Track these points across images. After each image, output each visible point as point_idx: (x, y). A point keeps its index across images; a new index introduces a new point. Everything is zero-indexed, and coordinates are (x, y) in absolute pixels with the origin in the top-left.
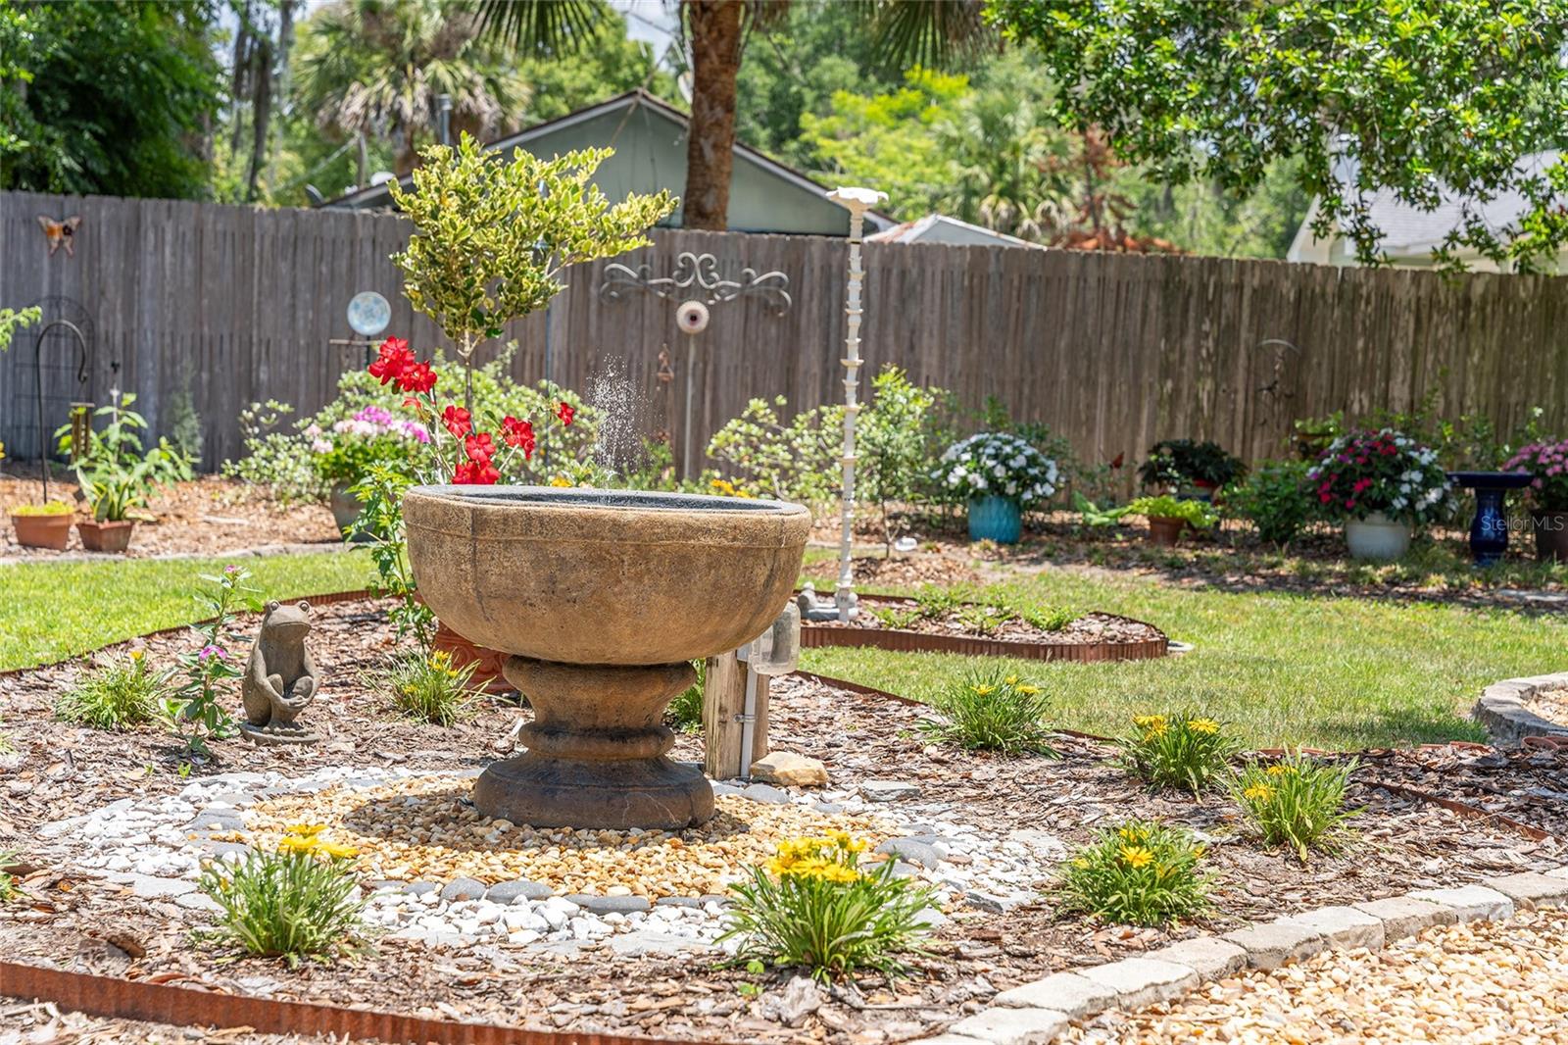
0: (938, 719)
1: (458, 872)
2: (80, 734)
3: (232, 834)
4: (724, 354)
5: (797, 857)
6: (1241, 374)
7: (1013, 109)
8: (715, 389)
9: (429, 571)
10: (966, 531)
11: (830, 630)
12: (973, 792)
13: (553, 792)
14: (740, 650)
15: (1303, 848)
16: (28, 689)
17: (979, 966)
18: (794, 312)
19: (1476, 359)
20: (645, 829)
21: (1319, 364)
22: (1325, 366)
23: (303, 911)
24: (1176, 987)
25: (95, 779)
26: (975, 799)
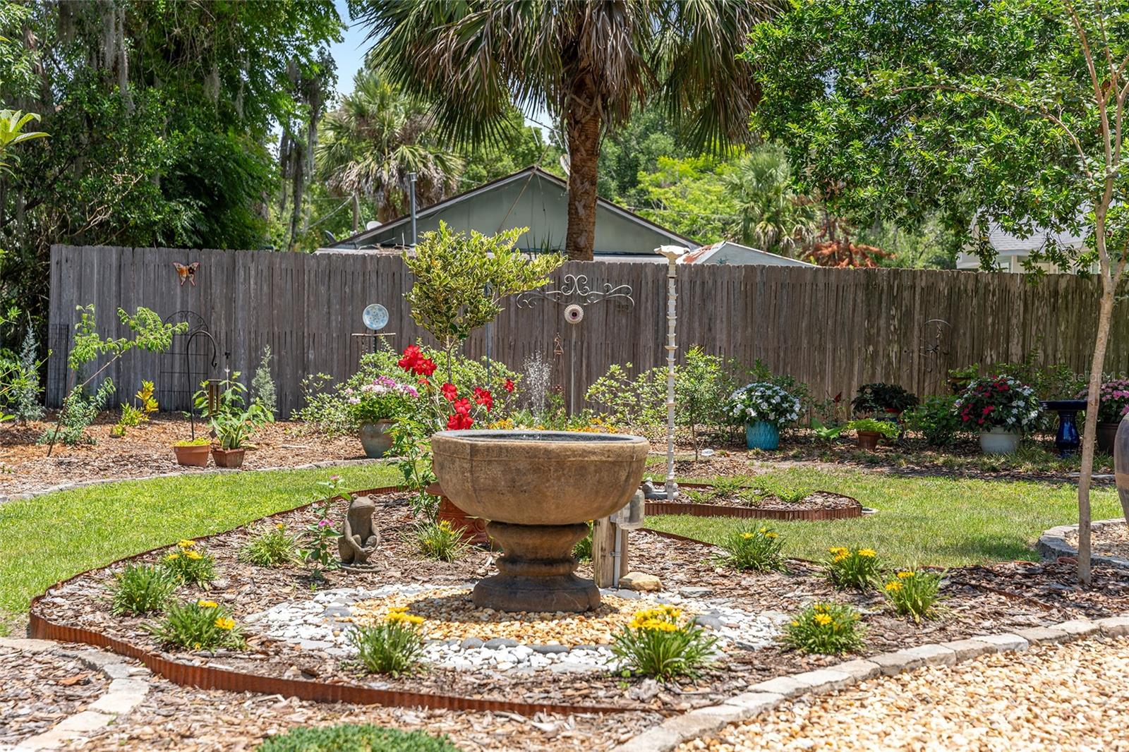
0: (723, 553)
1: (467, 635)
2: (254, 569)
3: (347, 619)
4: (594, 336)
5: (646, 619)
6: (916, 341)
7: (775, 165)
8: (588, 358)
9: (447, 477)
10: (745, 443)
11: (662, 504)
12: (742, 592)
13: (515, 593)
14: (612, 516)
15: (917, 616)
16: (214, 546)
17: (740, 674)
18: (637, 309)
19: (1063, 329)
20: (564, 612)
21: (965, 334)
22: (968, 335)
23: (399, 650)
24: (842, 684)
25: (267, 592)
26: (743, 596)
